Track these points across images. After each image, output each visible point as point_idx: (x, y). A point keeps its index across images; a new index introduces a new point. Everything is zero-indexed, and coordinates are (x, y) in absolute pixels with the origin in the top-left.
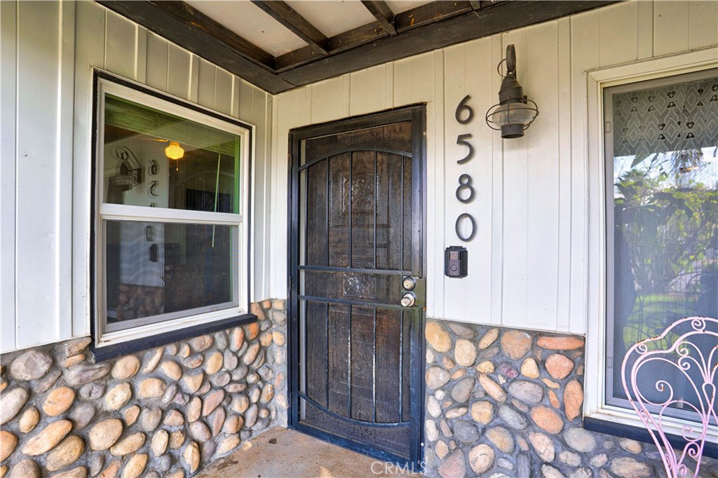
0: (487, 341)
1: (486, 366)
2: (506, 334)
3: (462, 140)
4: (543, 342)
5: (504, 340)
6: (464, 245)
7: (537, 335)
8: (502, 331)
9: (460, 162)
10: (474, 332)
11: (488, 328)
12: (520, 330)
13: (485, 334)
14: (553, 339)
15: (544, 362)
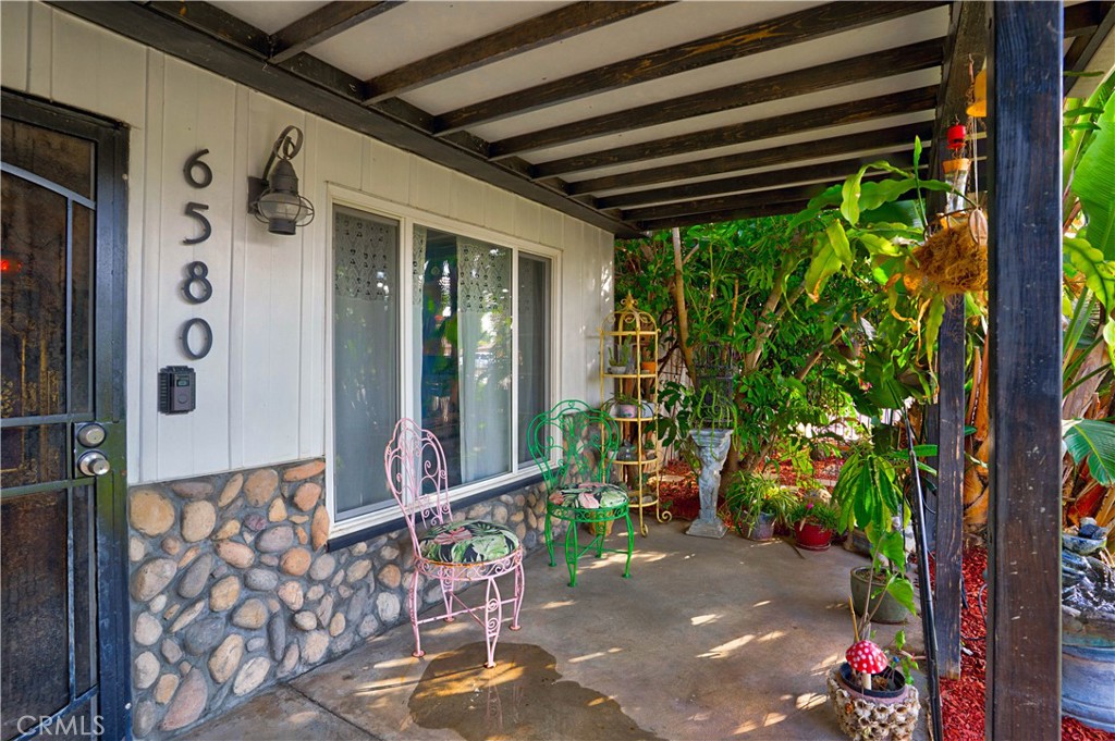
0: (232, 492)
1: (232, 527)
2: (252, 477)
3: (192, 210)
4: (292, 474)
5: (250, 485)
6: (190, 364)
7: (282, 468)
8: (247, 473)
9: (188, 242)
10: (214, 485)
11: (228, 477)
12: (264, 468)
13: (225, 485)
14: (301, 467)
15: (292, 497)
